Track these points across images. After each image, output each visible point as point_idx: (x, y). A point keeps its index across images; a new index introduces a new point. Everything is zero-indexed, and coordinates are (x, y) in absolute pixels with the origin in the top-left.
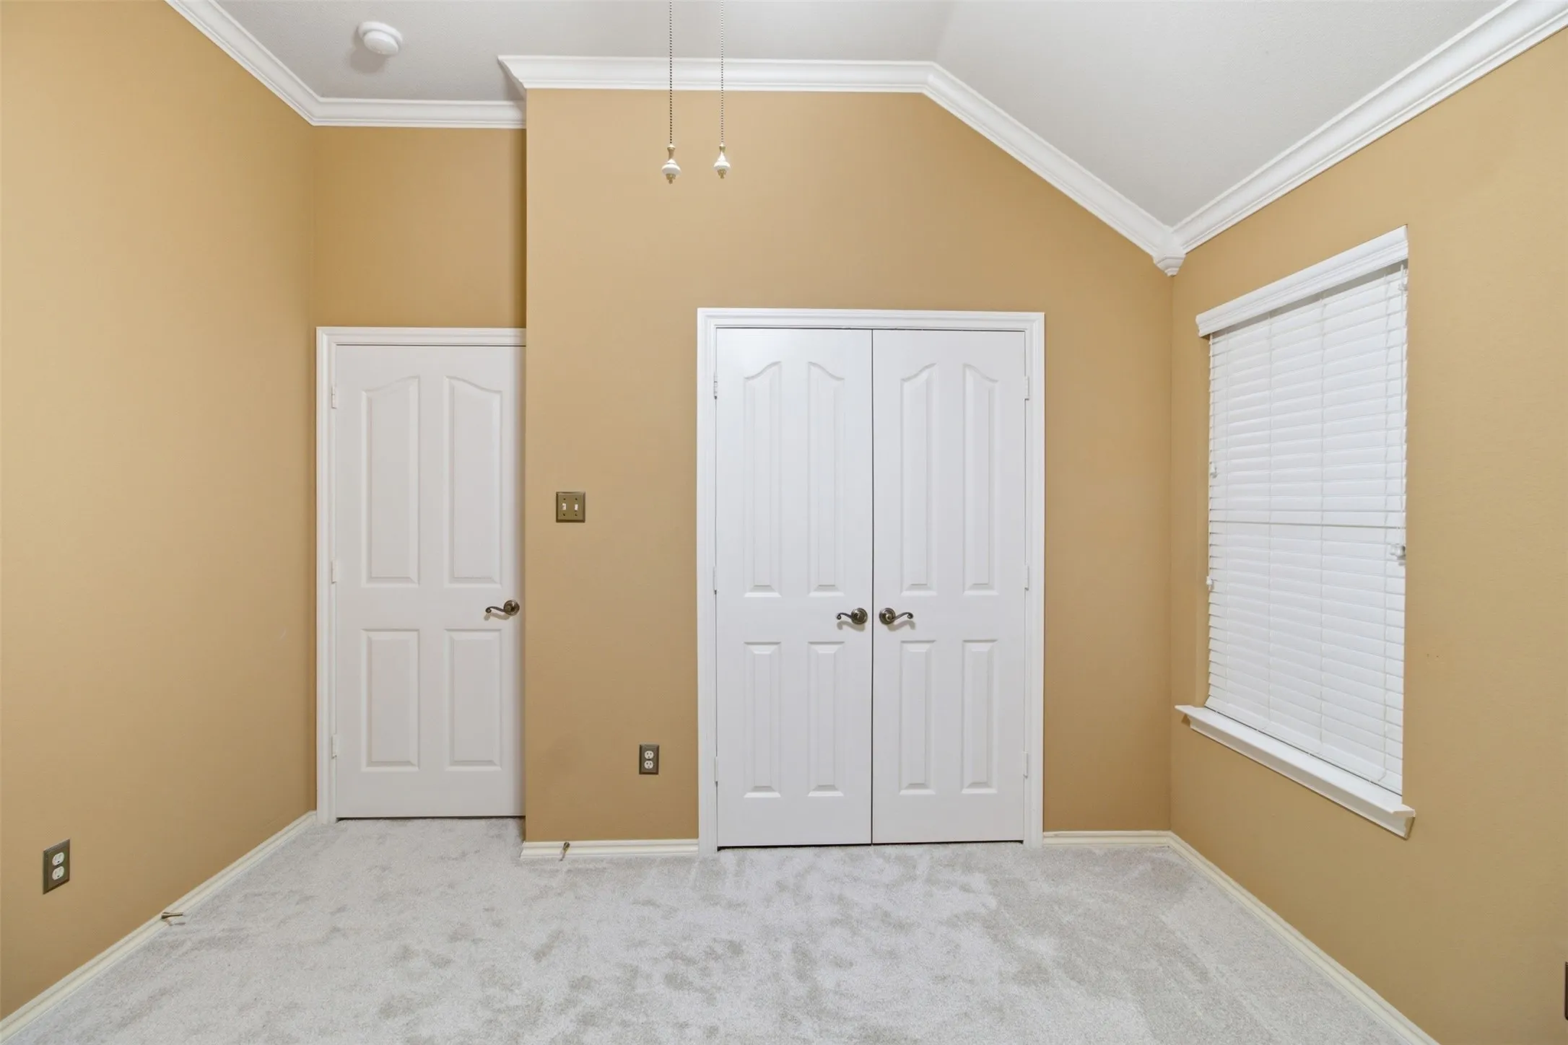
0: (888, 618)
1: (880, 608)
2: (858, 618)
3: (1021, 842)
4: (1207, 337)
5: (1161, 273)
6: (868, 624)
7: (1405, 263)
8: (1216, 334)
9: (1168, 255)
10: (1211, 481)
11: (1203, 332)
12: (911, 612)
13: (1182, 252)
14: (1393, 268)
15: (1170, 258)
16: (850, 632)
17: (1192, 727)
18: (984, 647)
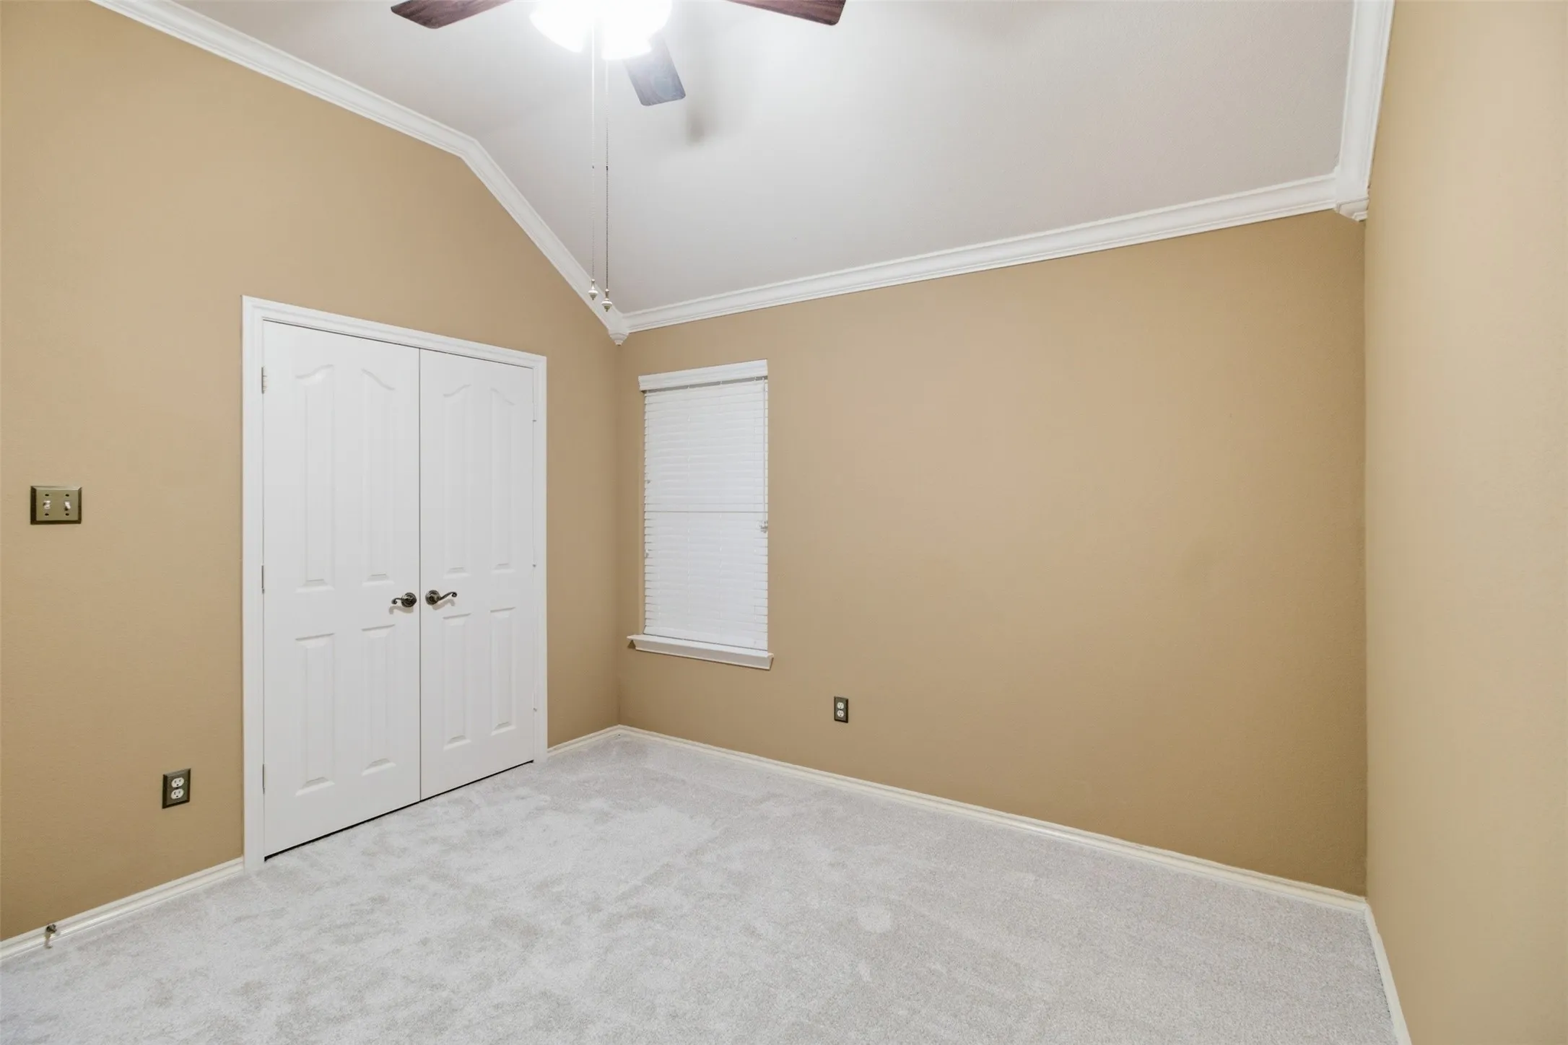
0: (433, 599)
1: (425, 592)
2: (409, 602)
3: (532, 762)
4: (644, 392)
5: (612, 342)
6: (416, 605)
7: (766, 378)
8: (651, 391)
9: (620, 332)
10: (646, 485)
11: (642, 388)
12: (454, 591)
13: (628, 331)
14: (759, 378)
15: (620, 334)
16: (401, 615)
17: (637, 648)
18: (506, 614)
